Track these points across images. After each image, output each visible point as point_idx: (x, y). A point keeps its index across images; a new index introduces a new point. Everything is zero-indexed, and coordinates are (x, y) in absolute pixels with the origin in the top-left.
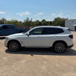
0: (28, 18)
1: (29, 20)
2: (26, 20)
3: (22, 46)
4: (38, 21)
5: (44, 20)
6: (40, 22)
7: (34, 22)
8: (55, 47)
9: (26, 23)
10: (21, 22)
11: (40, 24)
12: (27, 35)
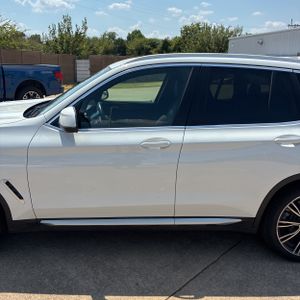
0: (67, 20)
1: (74, 30)
2: (60, 30)
3: (15, 217)
4: (112, 36)
5: (137, 34)
6: (121, 40)
7: (95, 39)
8: (280, 223)
9: (61, 44)
10: (36, 38)
11: (119, 52)
12: (56, 124)
